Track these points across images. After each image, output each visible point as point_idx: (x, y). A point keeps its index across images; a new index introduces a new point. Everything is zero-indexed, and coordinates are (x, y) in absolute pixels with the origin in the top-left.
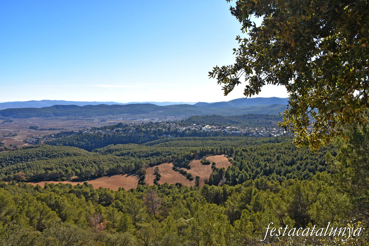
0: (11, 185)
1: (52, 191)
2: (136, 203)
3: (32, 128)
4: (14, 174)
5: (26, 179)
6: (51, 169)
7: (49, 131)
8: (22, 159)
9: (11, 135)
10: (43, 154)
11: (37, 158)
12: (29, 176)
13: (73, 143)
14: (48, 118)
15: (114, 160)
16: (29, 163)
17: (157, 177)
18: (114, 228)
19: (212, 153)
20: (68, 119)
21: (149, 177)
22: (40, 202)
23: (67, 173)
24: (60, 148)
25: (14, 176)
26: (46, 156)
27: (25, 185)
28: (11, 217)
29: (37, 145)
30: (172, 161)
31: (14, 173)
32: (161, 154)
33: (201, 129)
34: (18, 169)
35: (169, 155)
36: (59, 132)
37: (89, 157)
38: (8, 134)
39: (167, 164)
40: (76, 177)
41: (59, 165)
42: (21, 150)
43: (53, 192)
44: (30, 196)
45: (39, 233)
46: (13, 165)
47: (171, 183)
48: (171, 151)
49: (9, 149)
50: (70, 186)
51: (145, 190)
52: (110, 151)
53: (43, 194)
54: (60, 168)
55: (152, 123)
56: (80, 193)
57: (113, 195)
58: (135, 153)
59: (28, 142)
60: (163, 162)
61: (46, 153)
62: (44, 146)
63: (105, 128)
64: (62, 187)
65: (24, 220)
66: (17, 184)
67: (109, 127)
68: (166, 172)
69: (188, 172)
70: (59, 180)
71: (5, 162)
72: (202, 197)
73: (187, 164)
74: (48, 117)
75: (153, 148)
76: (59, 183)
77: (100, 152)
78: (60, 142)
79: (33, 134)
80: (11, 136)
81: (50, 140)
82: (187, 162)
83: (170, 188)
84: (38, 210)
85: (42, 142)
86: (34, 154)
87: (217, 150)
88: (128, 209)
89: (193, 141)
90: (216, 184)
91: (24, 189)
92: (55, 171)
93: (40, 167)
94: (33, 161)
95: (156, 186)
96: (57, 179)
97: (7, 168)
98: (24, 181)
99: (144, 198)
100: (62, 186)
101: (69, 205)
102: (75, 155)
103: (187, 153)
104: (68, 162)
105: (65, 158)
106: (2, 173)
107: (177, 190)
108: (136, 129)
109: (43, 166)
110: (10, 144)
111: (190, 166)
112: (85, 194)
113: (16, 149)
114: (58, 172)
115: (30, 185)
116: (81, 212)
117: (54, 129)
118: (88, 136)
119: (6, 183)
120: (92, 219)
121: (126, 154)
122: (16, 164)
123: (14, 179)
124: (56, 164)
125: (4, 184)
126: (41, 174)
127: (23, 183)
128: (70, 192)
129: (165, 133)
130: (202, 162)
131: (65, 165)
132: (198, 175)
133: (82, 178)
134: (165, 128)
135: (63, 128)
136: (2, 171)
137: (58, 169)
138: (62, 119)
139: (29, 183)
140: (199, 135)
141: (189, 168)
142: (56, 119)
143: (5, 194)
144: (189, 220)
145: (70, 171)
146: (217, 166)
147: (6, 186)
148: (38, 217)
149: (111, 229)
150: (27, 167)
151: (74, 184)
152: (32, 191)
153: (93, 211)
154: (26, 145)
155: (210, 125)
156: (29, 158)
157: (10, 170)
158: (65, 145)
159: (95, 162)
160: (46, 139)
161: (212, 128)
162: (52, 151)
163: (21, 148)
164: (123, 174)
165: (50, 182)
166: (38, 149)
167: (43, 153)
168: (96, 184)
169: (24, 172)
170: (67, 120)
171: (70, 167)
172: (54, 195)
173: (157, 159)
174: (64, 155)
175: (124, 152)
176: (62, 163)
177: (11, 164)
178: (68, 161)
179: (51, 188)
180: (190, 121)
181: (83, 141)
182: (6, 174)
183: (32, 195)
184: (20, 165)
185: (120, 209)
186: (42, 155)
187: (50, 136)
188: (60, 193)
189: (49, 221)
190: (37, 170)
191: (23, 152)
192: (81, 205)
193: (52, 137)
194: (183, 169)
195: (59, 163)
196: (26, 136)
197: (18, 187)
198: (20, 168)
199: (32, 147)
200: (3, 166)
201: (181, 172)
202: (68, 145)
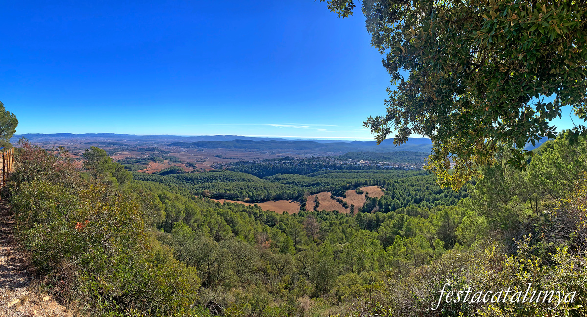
0: (199, 198)
1: (228, 208)
2: (297, 227)
4: (202, 191)
5: (210, 196)
6: (229, 190)
7: (230, 160)
8: (208, 180)
11: (219, 180)
12: (213, 194)
13: (248, 170)
14: (230, 150)
15: (280, 187)
16: (214, 183)
17: (316, 204)
18: (277, 247)
19: (366, 184)
21: (309, 204)
22: (219, 216)
23: (242, 195)
24: (238, 174)
26: (227, 179)
27: (209, 201)
28: (198, 225)
29: (220, 170)
30: (330, 190)
32: (321, 184)
33: (356, 164)
34: (205, 187)
35: (327, 185)
36: (238, 161)
37: (260, 183)
38: (199, 160)
39: (325, 193)
40: (248, 199)
41: (236, 188)
44: (212, 209)
45: (217, 243)
46: (202, 184)
47: (329, 210)
48: (330, 182)
49: (200, 172)
50: (243, 206)
51: (305, 216)
52: (278, 180)
53: (221, 209)
54: (236, 190)
55: (314, 158)
56: (250, 213)
57: (278, 218)
58: (298, 183)
59: (214, 167)
60: (322, 192)
61: (226, 177)
62: (225, 171)
63: (275, 160)
65: (206, 229)
66: (203, 199)
67: (278, 160)
68: (324, 200)
69: (344, 200)
71: (196, 181)
72: (356, 223)
73: (344, 194)
74: (230, 148)
75: (313, 179)
76: (235, 202)
77: (269, 179)
78: (238, 169)
79: (218, 161)
80: (202, 161)
81: (231, 167)
82: (343, 191)
83: (328, 214)
84: (217, 222)
85: (224, 168)
86: (217, 177)
87: (370, 181)
88: (290, 232)
89: (349, 174)
90: (369, 212)
91: (208, 203)
92: (232, 192)
93: (221, 187)
94: (216, 182)
95: (315, 212)
96: (234, 199)
97: (197, 186)
99: (305, 223)
101: (241, 222)
102: (249, 180)
103: (344, 184)
104: (243, 186)
105: (241, 182)
106: (193, 189)
107: (334, 216)
108: (300, 162)
109: (223, 187)
110: (201, 167)
111: (346, 195)
112: (255, 214)
113: (205, 172)
114: (235, 193)
116: (250, 230)
117: (234, 159)
118: (260, 166)
119: (196, 197)
120: (259, 237)
121: (291, 183)
122: (204, 183)
123: (202, 195)
124: (234, 187)
126: (221, 193)
127: (208, 198)
128: (243, 211)
129: (325, 166)
130: (356, 192)
131: (240, 188)
132: (353, 204)
133: (253, 200)
134: (325, 162)
135: (241, 158)
136: (194, 187)
137: (235, 190)
138: (241, 151)
139: (212, 199)
140: (354, 169)
141: (345, 197)
142: (236, 150)
143: (195, 205)
144: (344, 245)
145: (244, 193)
146: (370, 196)
148: (217, 229)
149: (274, 248)
150: (211, 186)
151: (247, 205)
152: (213, 206)
153: (260, 230)
154: (212, 169)
155: (364, 160)
156: (214, 180)
157: (199, 187)
158: (241, 171)
159: (264, 188)
160: (227, 166)
161: (366, 163)
162: (231, 176)
163: (209, 171)
164: (288, 200)
165: (228, 201)
166: (220, 173)
167: (224, 176)
168: (265, 206)
169: (209, 190)
170: (244, 152)
171: (244, 190)
172: (230, 212)
173: (317, 189)
174: (240, 180)
175: (290, 181)
176: (238, 186)
177: (200, 182)
179: (228, 205)
180: (347, 156)
181: (256, 169)
182: (196, 190)
183: (214, 209)
184: (206, 184)
185: (283, 231)
186: (223, 178)
187: (230, 164)
188: (235, 211)
189: (224, 233)
190: (219, 189)
191: (210, 174)
192: (251, 223)
193: (232, 165)
194: (339, 197)
195: (236, 186)
196: (213, 162)
198: (207, 187)
199: (217, 171)
200: (194, 184)
201: (338, 200)
202: (244, 172)
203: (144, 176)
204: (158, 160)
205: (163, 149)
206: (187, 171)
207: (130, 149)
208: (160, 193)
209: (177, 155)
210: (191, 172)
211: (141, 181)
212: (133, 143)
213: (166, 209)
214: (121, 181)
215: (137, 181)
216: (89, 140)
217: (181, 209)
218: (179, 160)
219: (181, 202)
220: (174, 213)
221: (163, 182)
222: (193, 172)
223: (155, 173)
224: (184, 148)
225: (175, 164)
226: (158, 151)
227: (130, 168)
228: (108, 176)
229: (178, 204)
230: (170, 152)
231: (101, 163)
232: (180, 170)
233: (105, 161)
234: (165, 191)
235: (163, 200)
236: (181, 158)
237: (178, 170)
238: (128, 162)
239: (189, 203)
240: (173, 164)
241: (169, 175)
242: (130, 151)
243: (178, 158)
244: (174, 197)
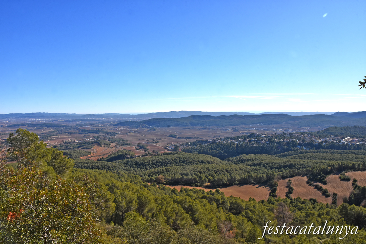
0: (152, 186)
1: (186, 195)
2: (266, 216)
3: (171, 136)
4: (156, 177)
5: (165, 182)
6: (187, 175)
7: (186, 139)
8: (162, 164)
9: (154, 142)
10: (180, 160)
11: (175, 163)
12: (168, 180)
13: (207, 151)
14: (185, 128)
15: (245, 169)
16: (168, 167)
17: (289, 190)
18: (243, 237)
19: (353, 168)
20: (203, 128)
21: (280, 189)
22: (176, 204)
23: (201, 180)
24: (196, 156)
25: (155, 178)
26: (183, 162)
27: (164, 188)
28: (152, 214)
29: (175, 152)
30: (306, 174)
31: (156, 176)
32: (294, 166)
33: (340, 141)
34: (159, 173)
35: (303, 168)
36: (195, 140)
37: (221, 165)
38: (151, 141)
39: (300, 177)
40: (209, 184)
41: (194, 171)
42: (162, 155)
43: (187, 196)
44: (167, 197)
45: (175, 232)
46: (155, 169)
47: (304, 198)
48: (306, 164)
49: (152, 155)
50: (203, 192)
51: (276, 203)
52: (242, 161)
53: (178, 196)
54: (194, 174)
55: (285, 134)
56: (212, 200)
57: (243, 205)
58: (267, 164)
59: (168, 149)
60: (296, 175)
61: (183, 160)
62: (181, 153)
63: (238, 137)
64: (196, 192)
65: (162, 218)
66: (157, 186)
67: (242, 138)
68: (299, 185)
69: (324, 187)
70: (194, 185)
71: (148, 166)
72: (340, 216)
73: (323, 179)
74: (185, 126)
75: (285, 160)
76: (193, 188)
77: (232, 161)
78: (196, 150)
79: (172, 142)
80: (154, 143)
81: (187, 148)
82: (323, 176)
83: (303, 203)
84: (174, 211)
85: (180, 149)
86: (172, 160)
87: (359, 165)
88: (258, 220)
89: (330, 155)
90: (358, 204)
91: (163, 191)
92: (190, 177)
93: (177, 172)
94: (171, 166)
95: (288, 199)
96: (192, 185)
97: (150, 171)
98: (163, 183)
99: (275, 211)
100: (196, 191)
101: (201, 210)
102: (209, 163)
103: (323, 167)
104: (202, 169)
105: (200, 165)
106: (146, 175)
107: (311, 206)
108: (269, 140)
109: (179, 171)
110: (153, 150)
111: (326, 181)
112: (217, 201)
113: (158, 155)
114: (193, 178)
115: (168, 188)
116: (212, 218)
117: (190, 138)
118: (221, 145)
119: (149, 184)
120: (222, 226)
121: (258, 164)
122: (157, 168)
123: (156, 181)
124: (191, 170)
125: (147, 185)
126: (178, 179)
127: (162, 185)
128: (203, 198)
129: (299, 144)
130: (340, 178)
131: (199, 171)
132: (336, 192)
133: (215, 185)
134: (299, 139)
135: (199, 137)
136: (146, 173)
138: (198, 129)
139: (168, 186)
140: (338, 148)
141: (325, 183)
142: (192, 128)
143: (148, 193)
144: (323, 240)
145: (204, 178)
146: (359, 184)
147: (149, 187)
148: (174, 218)
149: (240, 238)
150: (166, 171)
151: (207, 190)
152: (169, 193)
153: (223, 218)
154: (166, 151)
155: (351, 137)
156: (169, 163)
157: (152, 173)
158: (199, 153)
159: (227, 171)
160: (183, 147)
161: (353, 141)
162: (188, 158)
163: (162, 153)
164: (255, 184)
165: (186, 187)
166: (176, 155)
167: (180, 159)
168: (227, 192)
169: (164, 176)
170: (202, 129)
171: (204, 174)
172: (188, 199)
173: (290, 172)
174: (198, 162)
175: (256, 162)
176: (196, 170)
177: (153, 167)
178: (202, 168)
179: (186, 192)
180: (327, 132)
181: (216, 150)
182: (149, 176)
183: (170, 197)
184: (160, 168)
185: (250, 219)
186: (179, 161)
187: (187, 144)
188: (194, 198)
189: (183, 223)
190: (175, 174)
191: (164, 157)
192: (212, 211)
193: (189, 145)
194: (318, 183)
195: (194, 169)
196: (166, 143)
197: (158, 188)
198: (161, 172)
199: (171, 154)
200: (147, 169)
201: (317, 187)
202: (202, 153)
203: (87, 163)
204: (104, 144)
205: (110, 131)
206: (138, 155)
207: (70, 131)
208: (107, 182)
209: (125, 137)
210: (143, 156)
211: (84, 170)
212: (73, 124)
213: (115, 199)
214: (60, 171)
215: (79, 169)
216: (14, 121)
217: (132, 199)
218: (128, 142)
219: (132, 191)
220: (124, 203)
221: (110, 170)
222: (144, 156)
223: (100, 160)
224: (133, 127)
225: (124, 147)
226: (103, 132)
227: (70, 155)
228: (42, 166)
229: (129, 193)
230: (117, 134)
231: (32, 150)
232: (129, 155)
233: (37, 147)
234: (113, 180)
235: (112, 190)
236: (130, 141)
237: (126, 154)
238: (67, 148)
239: (140, 191)
240: (120, 148)
241: (117, 161)
242: (70, 133)
243: (127, 141)
244: (124, 185)
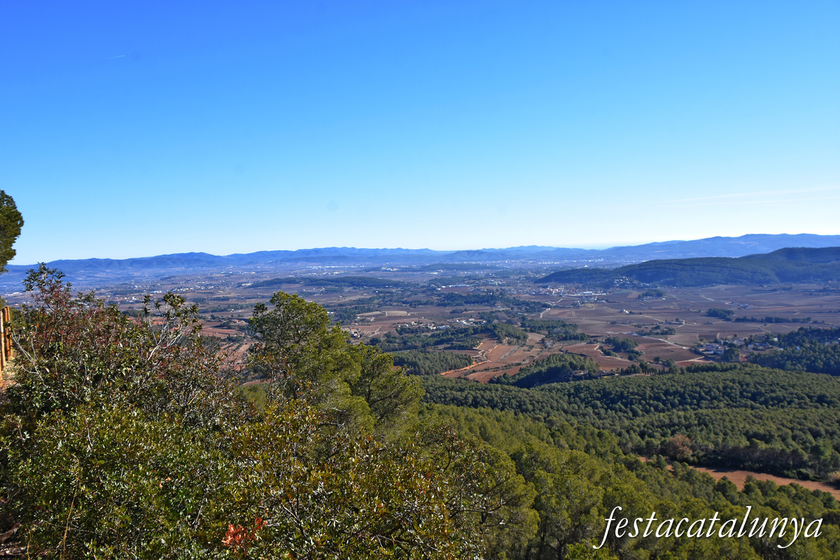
0: (653, 466)
1: (766, 505)
3: (713, 314)
4: (663, 439)
5: (693, 456)
6: (767, 438)
7: (762, 325)
8: (685, 399)
9: (658, 331)
10: (744, 390)
11: (726, 400)
12: (702, 450)
14: (761, 288)
16: (704, 411)
20: (824, 290)
23: (818, 459)
24: (798, 378)
25: (662, 443)
26: (754, 398)
27: (690, 474)
28: (651, 555)
29: (728, 365)
31: (664, 435)
34: (673, 427)
36: (795, 328)
38: (650, 327)
41: (792, 429)
42: (683, 373)
43: (769, 508)
46: (662, 414)
49: (653, 370)
50: (828, 502)
53: (738, 507)
54: (794, 438)
59: (703, 355)
61: (753, 390)
62: (747, 369)
64: (800, 498)
66: (669, 467)
70: (791, 475)
71: (640, 403)
74: (761, 283)
76: (791, 484)
78: (799, 359)
79: (718, 332)
80: (657, 334)
81: (767, 352)
85: (742, 356)
86: (718, 389)
91: (687, 484)
92: (778, 445)
93: (733, 427)
94: (715, 408)
96: (785, 472)
97: (646, 420)
98: (687, 460)
100: (801, 494)
104: (820, 423)
105: (814, 410)
106: (632, 432)
109: (741, 426)
110: (656, 355)
113: (671, 371)
114: (788, 451)
115: (704, 476)
117: (778, 321)
119: (642, 460)
122: (668, 410)
123: (663, 452)
124: (783, 425)
125: (637, 461)
126: (735, 449)
127: (684, 466)
131: (810, 430)
135: (809, 319)
136: (633, 425)
137: (790, 441)
138: (806, 290)
139: (702, 470)
142: (784, 289)
143: (638, 489)
145: (828, 452)
147: (642, 468)
150: (696, 422)
152: (707, 494)
154: (697, 360)
156: (705, 399)
157: (653, 425)
158: (812, 368)
160: (754, 349)
162: (771, 385)
163: (684, 367)
165: (763, 478)
166: (729, 375)
167: (745, 387)
169: (689, 436)
170: (821, 294)
171: (828, 441)
174: (808, 400)
176: (800, 424)
177: (656, 409)
178: (821, 421)
179: (765, 494)
182: (642, 435)
183: (709, 505)
184: (678, 414)
186: (741, 393)
187: (766, 340)
190: (725, 434)
191: (689, 379)
193: (773, 343)
195: (791, 422)
196: (697, 335)
197: (670, 474)
198: (679, 424)
199: (713, 369)
200: (635, 414)
202: (822, 371)
203: (462, 390)
204: (509, 335)
205: (525, 297)
206: (608, 370)
207: (414, 297)
208: (517, 446)
209: (570, 315)
210: (624, 373)
211: (453, 408)
212: (422, 279)
213: (537, 499)
214: (385, 410)
215: (439, 406)
216: (269, 271)
217: (588, 503)
218: (579, 331)
219: (590, 477)
220: (566, 514)
221: (526, 410)
222: (627, 372)
223: (498, 381)
224: (593, 288)
225: (566, 345)
226: (507, 302)
227: (414, 364)
228: (339, 395)
229: (582, 484)
230: (546, 306)
231: (313, 349)
232: (582, 368)
233: (326, 341)
234: (534, 441)
235: (528, 471)
236: (585, 326)
237: (574, 367)
238: (405, 345)
239: (615, 479)
240: (556, 347)
241: (546, 386)
242: (413, 304)
243: (575, 326)
244: (565, 459)
